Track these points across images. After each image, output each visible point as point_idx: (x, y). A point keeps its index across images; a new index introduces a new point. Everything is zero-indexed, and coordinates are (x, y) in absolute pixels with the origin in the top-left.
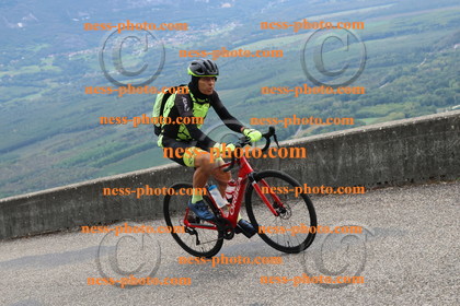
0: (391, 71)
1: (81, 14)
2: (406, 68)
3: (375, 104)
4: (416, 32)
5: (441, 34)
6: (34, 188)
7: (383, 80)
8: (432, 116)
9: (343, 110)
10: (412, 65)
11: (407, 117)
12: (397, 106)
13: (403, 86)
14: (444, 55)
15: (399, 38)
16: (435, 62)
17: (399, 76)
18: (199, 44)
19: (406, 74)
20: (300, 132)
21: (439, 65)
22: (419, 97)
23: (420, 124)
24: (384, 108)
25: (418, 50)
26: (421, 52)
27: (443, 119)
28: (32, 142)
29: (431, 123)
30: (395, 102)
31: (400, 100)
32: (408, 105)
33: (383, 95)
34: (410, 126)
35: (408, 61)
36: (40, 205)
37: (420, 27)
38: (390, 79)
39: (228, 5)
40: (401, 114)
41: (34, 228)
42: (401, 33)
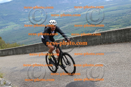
0: (117, 18)
1: (49, 5)
2: (120, 17)
3: (113, 25)
4: (122, 9)
5: (128, 10)
6: (39, 42)
7: (115, 20)
8: (126, 28)
9: (106, 27)
10: (121, 17)
11: (120, 28)
12: (118, 26)
13: (119, 21)
14: (129, 14)
15: (119, 11)
16: (127, 16)
17: (118, 19)
18: (74, 12)
19: (120, 19)
20: (96, 31)
21: (127, 17)
22: (123, 24)
23: (123, 29)
24: (115, 26)
25: (123, 13)
26: (123, 14)
27: (129, 29)
28: (38, 32)
29: (126, 29)
30: (118, 25)
31: (118, 24)
32: (120, 26)
33: (115, 23)
34: (121, 30)
35: (120, 16)
36: (41, 45)
37: (123, 8)
38: (116, 20)
39: (81, 3)
40: (119, 27)
41: (40, 50)
42: (119, 10)
